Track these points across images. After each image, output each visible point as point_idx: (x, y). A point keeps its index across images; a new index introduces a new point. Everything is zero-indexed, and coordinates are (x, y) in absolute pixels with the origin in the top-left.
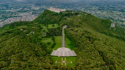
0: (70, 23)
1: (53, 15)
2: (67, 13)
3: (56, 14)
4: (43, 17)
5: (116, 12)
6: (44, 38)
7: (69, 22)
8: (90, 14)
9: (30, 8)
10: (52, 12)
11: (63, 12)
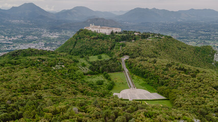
0: (134, 51)
1: (97, 39)
2: (125, 35)
3: (103, 37)
4: (76, 43)
5: (213, 42)
6: (87, 76)
7: (132, 50)
8: (170, 37)
9: (39, 36)
10: (95, 33)
11: (116, 33)
